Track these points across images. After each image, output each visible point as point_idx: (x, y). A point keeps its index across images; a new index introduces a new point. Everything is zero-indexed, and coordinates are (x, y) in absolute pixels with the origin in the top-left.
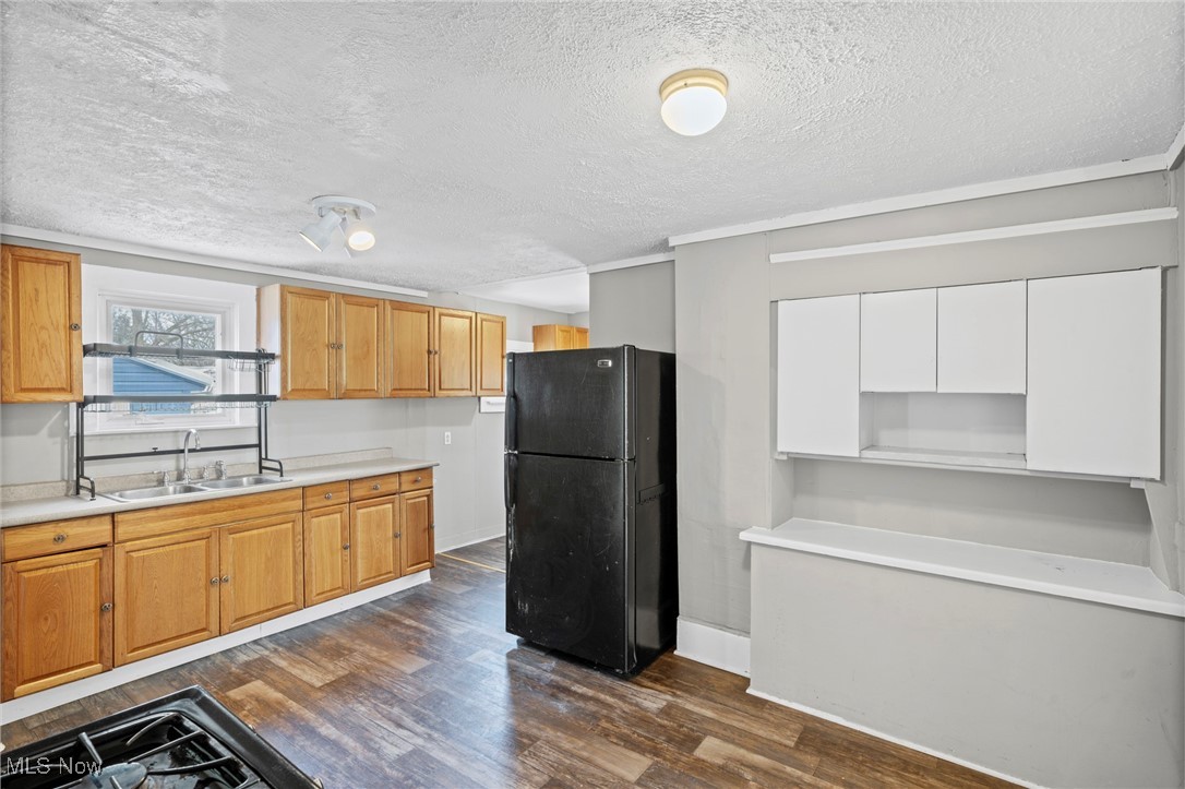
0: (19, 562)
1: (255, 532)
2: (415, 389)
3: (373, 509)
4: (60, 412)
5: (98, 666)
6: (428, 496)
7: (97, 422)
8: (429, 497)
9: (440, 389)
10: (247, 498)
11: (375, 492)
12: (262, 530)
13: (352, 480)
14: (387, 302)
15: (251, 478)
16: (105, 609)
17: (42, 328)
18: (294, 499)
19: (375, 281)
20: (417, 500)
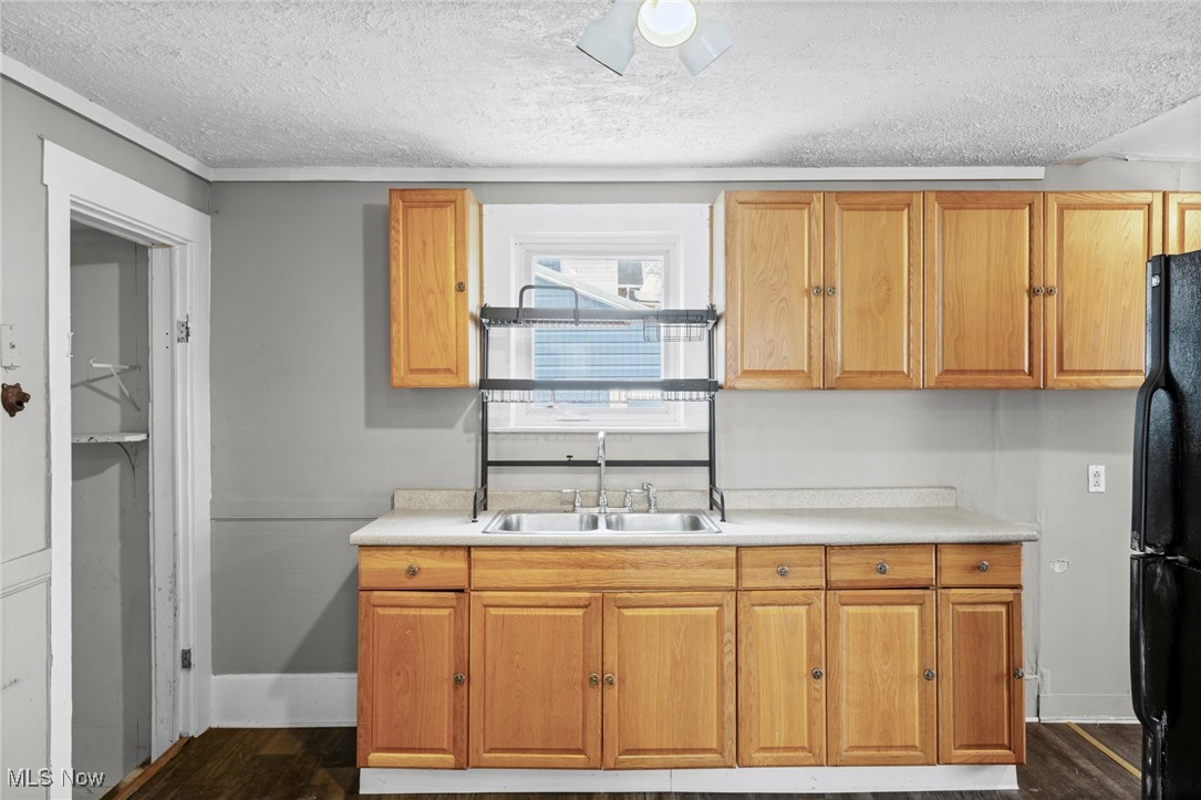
0: (375, 593)
1: (657, 612)
2: (996, 372)
3: (875, 610)
4: (474, 401)
5: (450, 757)
6: (1008, 604)
7: (508, 414)
8: (1012, 608)
9: (1061, 370)
10: (642, 551)
11: (880, 576)
12: (668, 611)
13: (832, 546)
14: (931, 197)
15: (686, 515)
16: (460, 681)
17: (430, 291)
18: (720, 566)
19: (917, 162)
20: (980, 609)
